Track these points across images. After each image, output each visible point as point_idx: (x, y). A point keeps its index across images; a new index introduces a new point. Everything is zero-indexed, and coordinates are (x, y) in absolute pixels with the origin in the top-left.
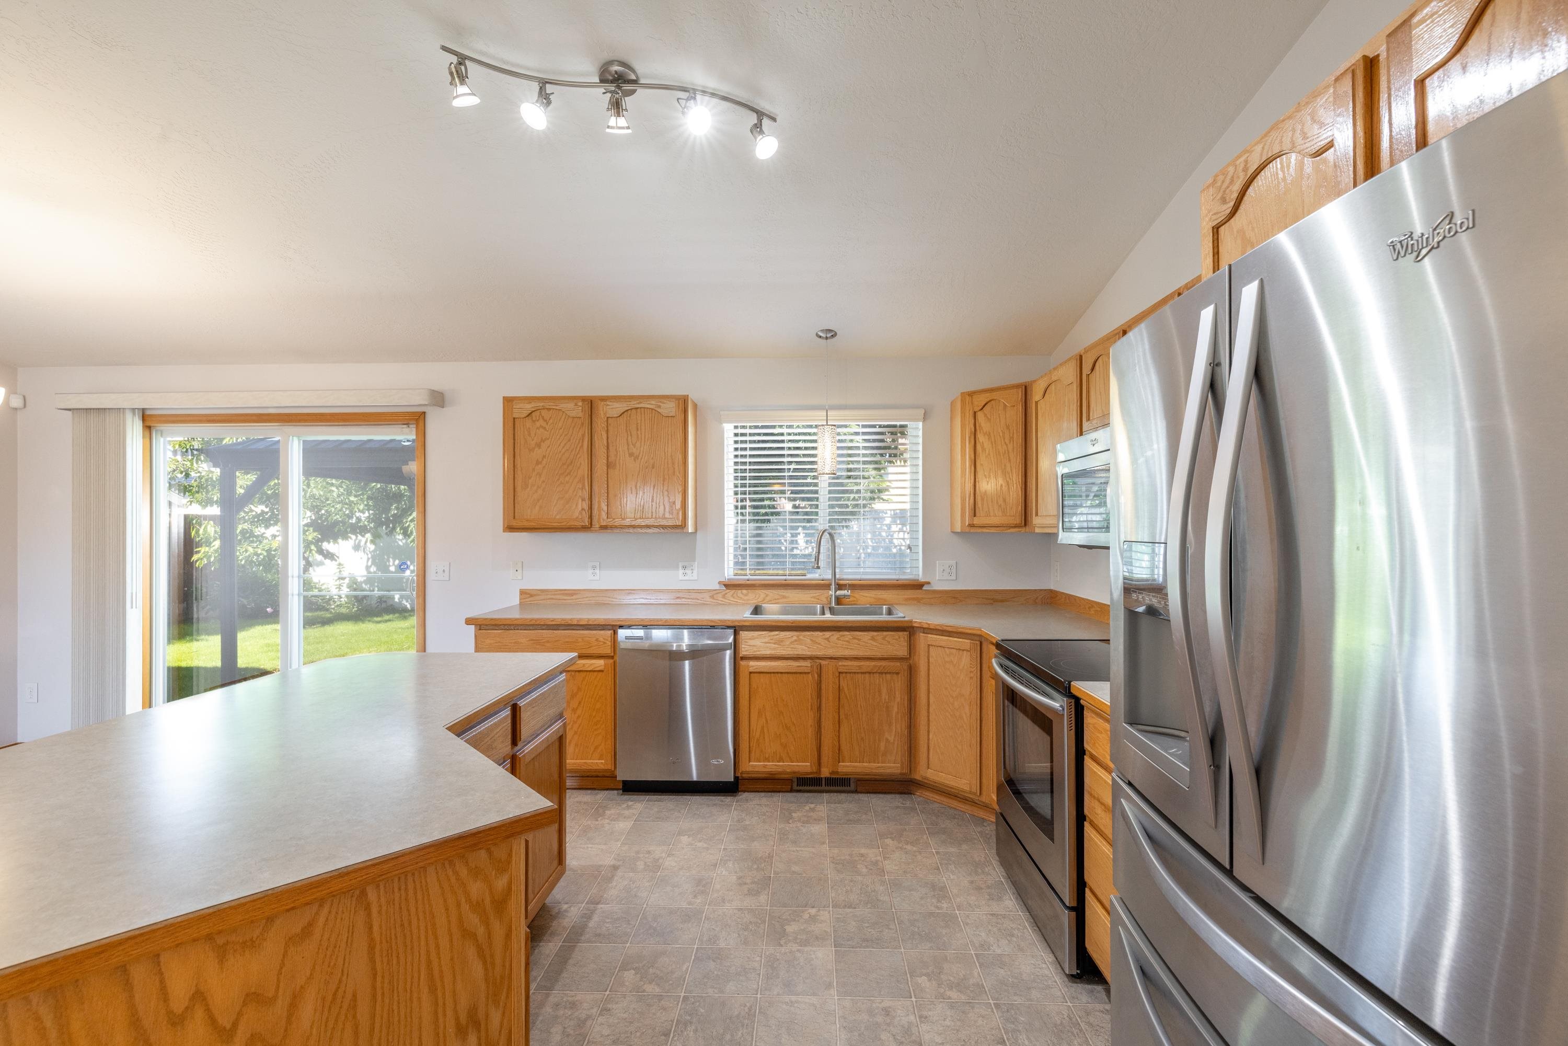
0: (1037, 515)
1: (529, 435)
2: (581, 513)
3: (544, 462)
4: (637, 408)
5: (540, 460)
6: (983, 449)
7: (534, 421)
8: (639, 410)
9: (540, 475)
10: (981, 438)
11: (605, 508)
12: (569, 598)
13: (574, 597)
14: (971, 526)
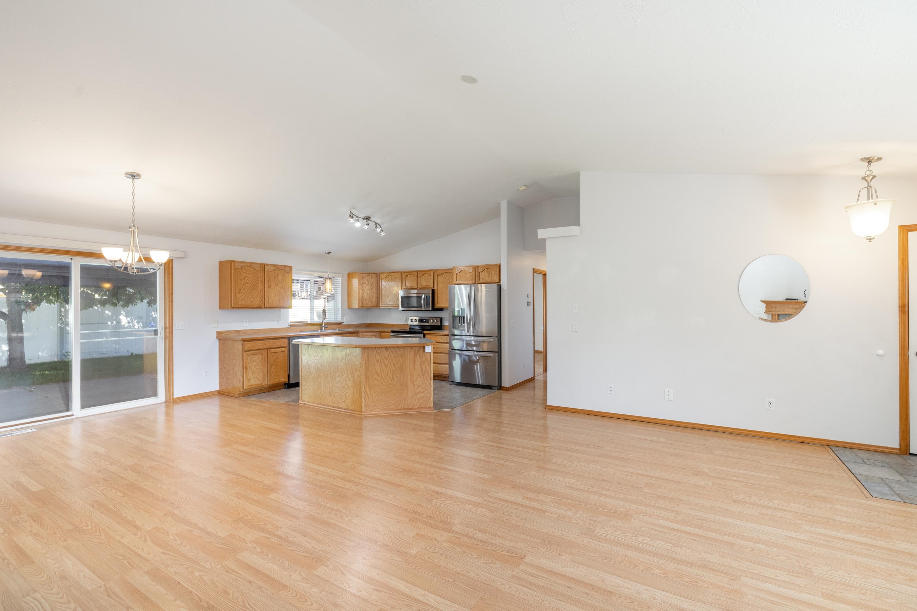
0: (382, 304)
1: (241, 275)
2: (259, 302)
3: (246, 284)
4: (277, 269)
5: (245, 284)
6: (365, 287)
7: (242, 270)
8: (278, 270)
9: (244, 289)
10: (365, 285)
11: (268, 301)
12: (237, 333)
13: (239, 333)
14: (362, 307)
